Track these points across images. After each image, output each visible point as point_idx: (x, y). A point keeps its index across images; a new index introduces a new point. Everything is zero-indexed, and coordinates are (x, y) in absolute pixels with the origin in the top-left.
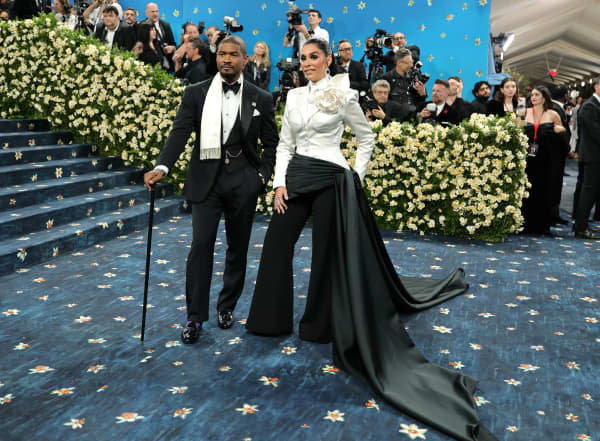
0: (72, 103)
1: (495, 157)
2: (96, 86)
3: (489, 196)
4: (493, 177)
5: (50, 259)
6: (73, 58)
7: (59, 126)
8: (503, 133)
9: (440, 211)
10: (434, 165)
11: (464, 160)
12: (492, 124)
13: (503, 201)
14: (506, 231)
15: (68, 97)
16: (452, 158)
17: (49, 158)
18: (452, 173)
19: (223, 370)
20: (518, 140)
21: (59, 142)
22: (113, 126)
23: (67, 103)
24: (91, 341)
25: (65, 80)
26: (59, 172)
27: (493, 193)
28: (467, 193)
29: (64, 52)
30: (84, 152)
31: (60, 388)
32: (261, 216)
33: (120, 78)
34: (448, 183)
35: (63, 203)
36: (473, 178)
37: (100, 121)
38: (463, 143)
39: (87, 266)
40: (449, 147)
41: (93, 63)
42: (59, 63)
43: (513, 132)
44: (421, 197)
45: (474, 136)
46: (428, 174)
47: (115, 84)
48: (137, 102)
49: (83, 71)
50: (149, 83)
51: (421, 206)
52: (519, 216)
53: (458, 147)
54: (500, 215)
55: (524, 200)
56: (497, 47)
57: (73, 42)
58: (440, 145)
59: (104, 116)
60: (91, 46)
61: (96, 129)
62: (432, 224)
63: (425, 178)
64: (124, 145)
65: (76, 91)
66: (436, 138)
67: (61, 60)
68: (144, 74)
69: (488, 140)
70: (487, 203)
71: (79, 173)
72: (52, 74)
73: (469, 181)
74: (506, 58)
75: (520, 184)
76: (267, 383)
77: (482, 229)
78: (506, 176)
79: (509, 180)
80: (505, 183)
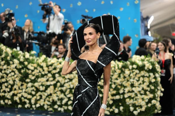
1: (145, 77)
3: (143, 96)
8: (148, 64)
9: (120, 104)
10: (116, 81)
11: (130, 78)
12: (143, 60)
13: (150, 98)
14: (153, 112)
16: (125, 77)
18: (125, 85)
20: (155, 68)
27: (145, 94)
28: (133, 95)
32: (29, 110)
34: (124, 90)
36: (135, 87)
38: (129, 70)
40: (123, 72)
43: (153, 64)
44: (111, 97)
45: (135, 66)
46: (113, 86)
51: (111, 102)
52: (158, 106)
53: (127, 72)
54: (149, 105)
55: (161, 97)
58: (118, 71)
62: (116, 111)
63: (112, 88)
66: (117, 68)
69: (141, 68)
70: (143, 99)
73: (134, 89)
75: (158, 90)
77: (141, 112)
78: (151, 86)
79: (153, 88)
80: (151, 89)
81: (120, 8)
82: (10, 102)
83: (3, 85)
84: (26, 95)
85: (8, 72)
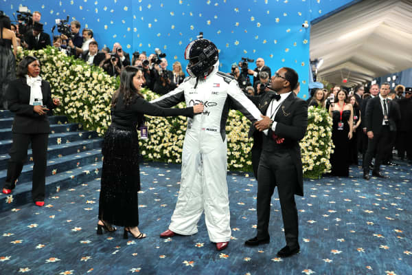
0: (67, 99)
1: (314, 130)
2: (82, 89)
3: (311, 153)
4: (313, 141)
5: (55, 193)
6: (68, 73)
7: (58, 113)
8: (318, 116)
13: (319, 156)
14: (321, 172)
15: (64, 96)
17: (53, 132)
19: (161, 257)
20: (326, 120)
21: (59, 122)
22: (92, 113)
23: (64, 99)
24: (82, 242)
25: (63, 86)
26: (59, 141)
27: (314, 151)
29: (63, 69)
30: (74, 128)
31: (64, 271)
33: (96, 85)
35: (62, 159)
37: (83, 109)
39: (77, 197)
41: (80, 76)
42: (59, 76)
43: (324, 116)
47: (93, 88)
48: (106, 99)
49: (73, 80)
50: (113, 88)
52: (328, 164)
54: (318, 163)
55: (331, 154)
56: (313, 66)
57: (68, 63)
59: (86, 107)
60: (78, 66)
61: (81, 114)
64: (98, 124)
65: (69, 92)
67: (60, 74)
68: (110, 82)
69: (310, 120)
70: (310, 156)
71: (71, 141)
72: (55, 82)
74: (318, 72)
75: (329, 146)
76: (188, 265)
77: (308, 171)
78: (320, 141)
79: (323, 143)
80: (320, 145)
81: (285, 49)
82: (159, 156)
83: (152, 136)
84: (176, 148)
85: (157, 122)
